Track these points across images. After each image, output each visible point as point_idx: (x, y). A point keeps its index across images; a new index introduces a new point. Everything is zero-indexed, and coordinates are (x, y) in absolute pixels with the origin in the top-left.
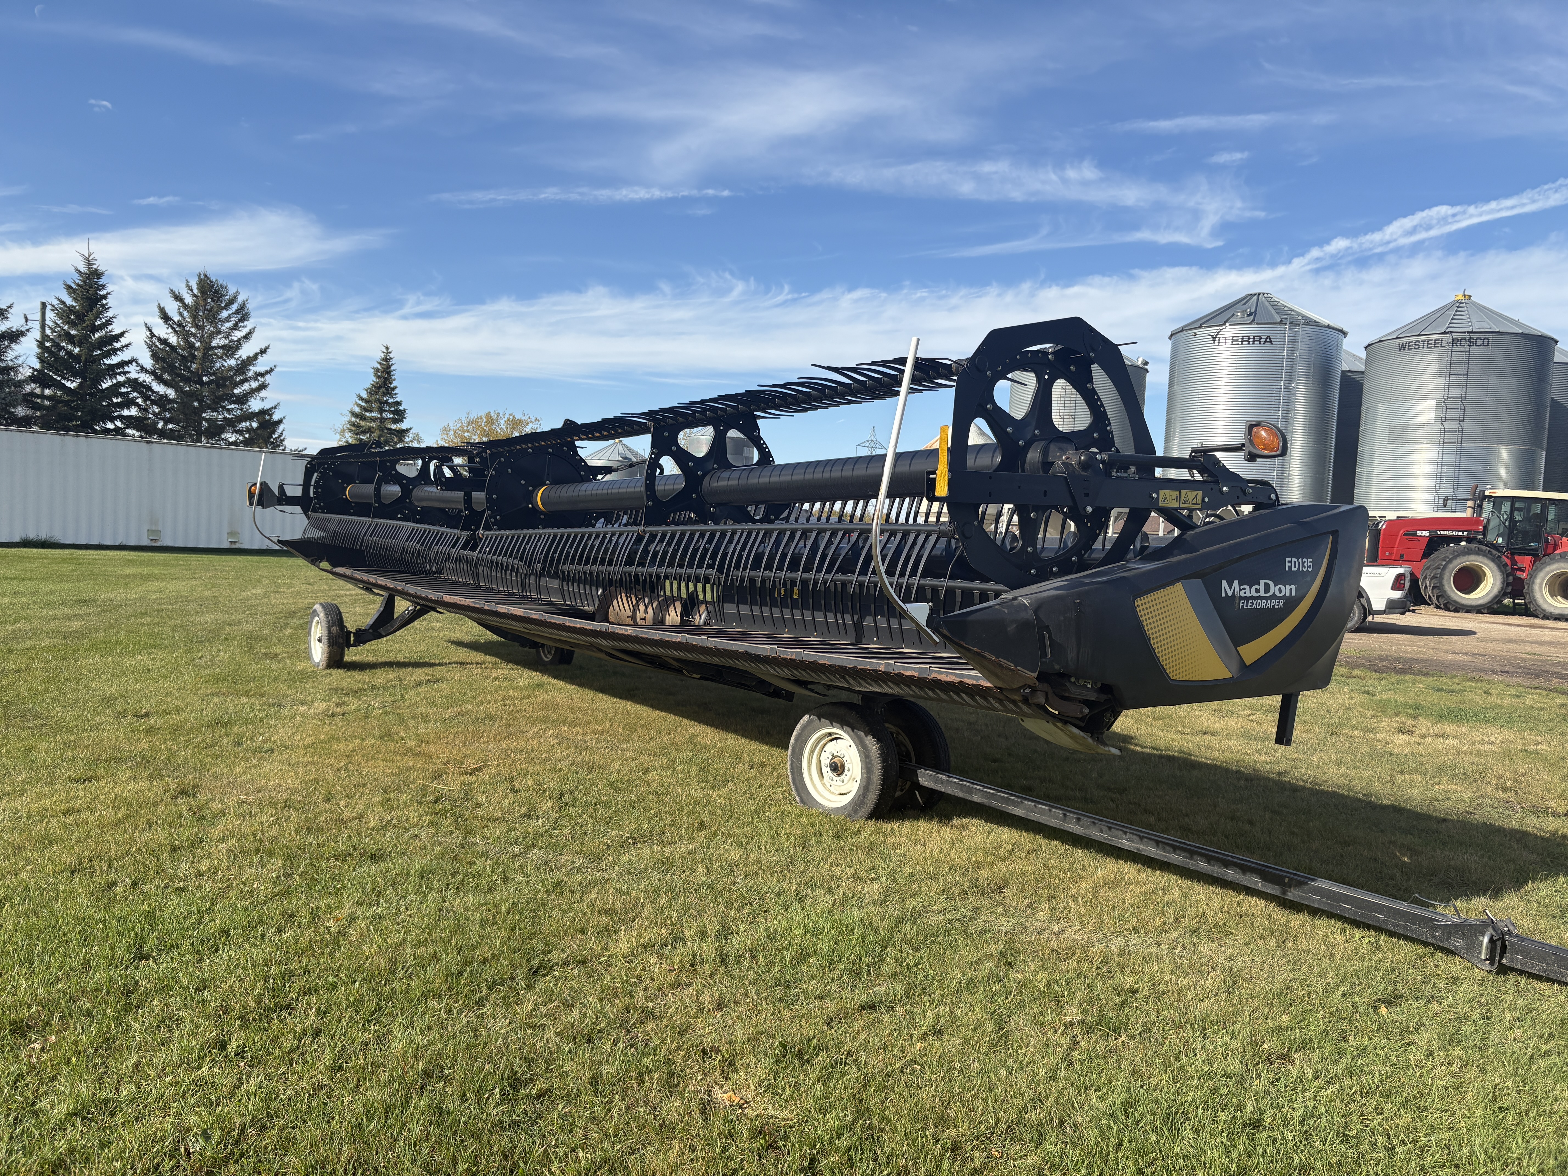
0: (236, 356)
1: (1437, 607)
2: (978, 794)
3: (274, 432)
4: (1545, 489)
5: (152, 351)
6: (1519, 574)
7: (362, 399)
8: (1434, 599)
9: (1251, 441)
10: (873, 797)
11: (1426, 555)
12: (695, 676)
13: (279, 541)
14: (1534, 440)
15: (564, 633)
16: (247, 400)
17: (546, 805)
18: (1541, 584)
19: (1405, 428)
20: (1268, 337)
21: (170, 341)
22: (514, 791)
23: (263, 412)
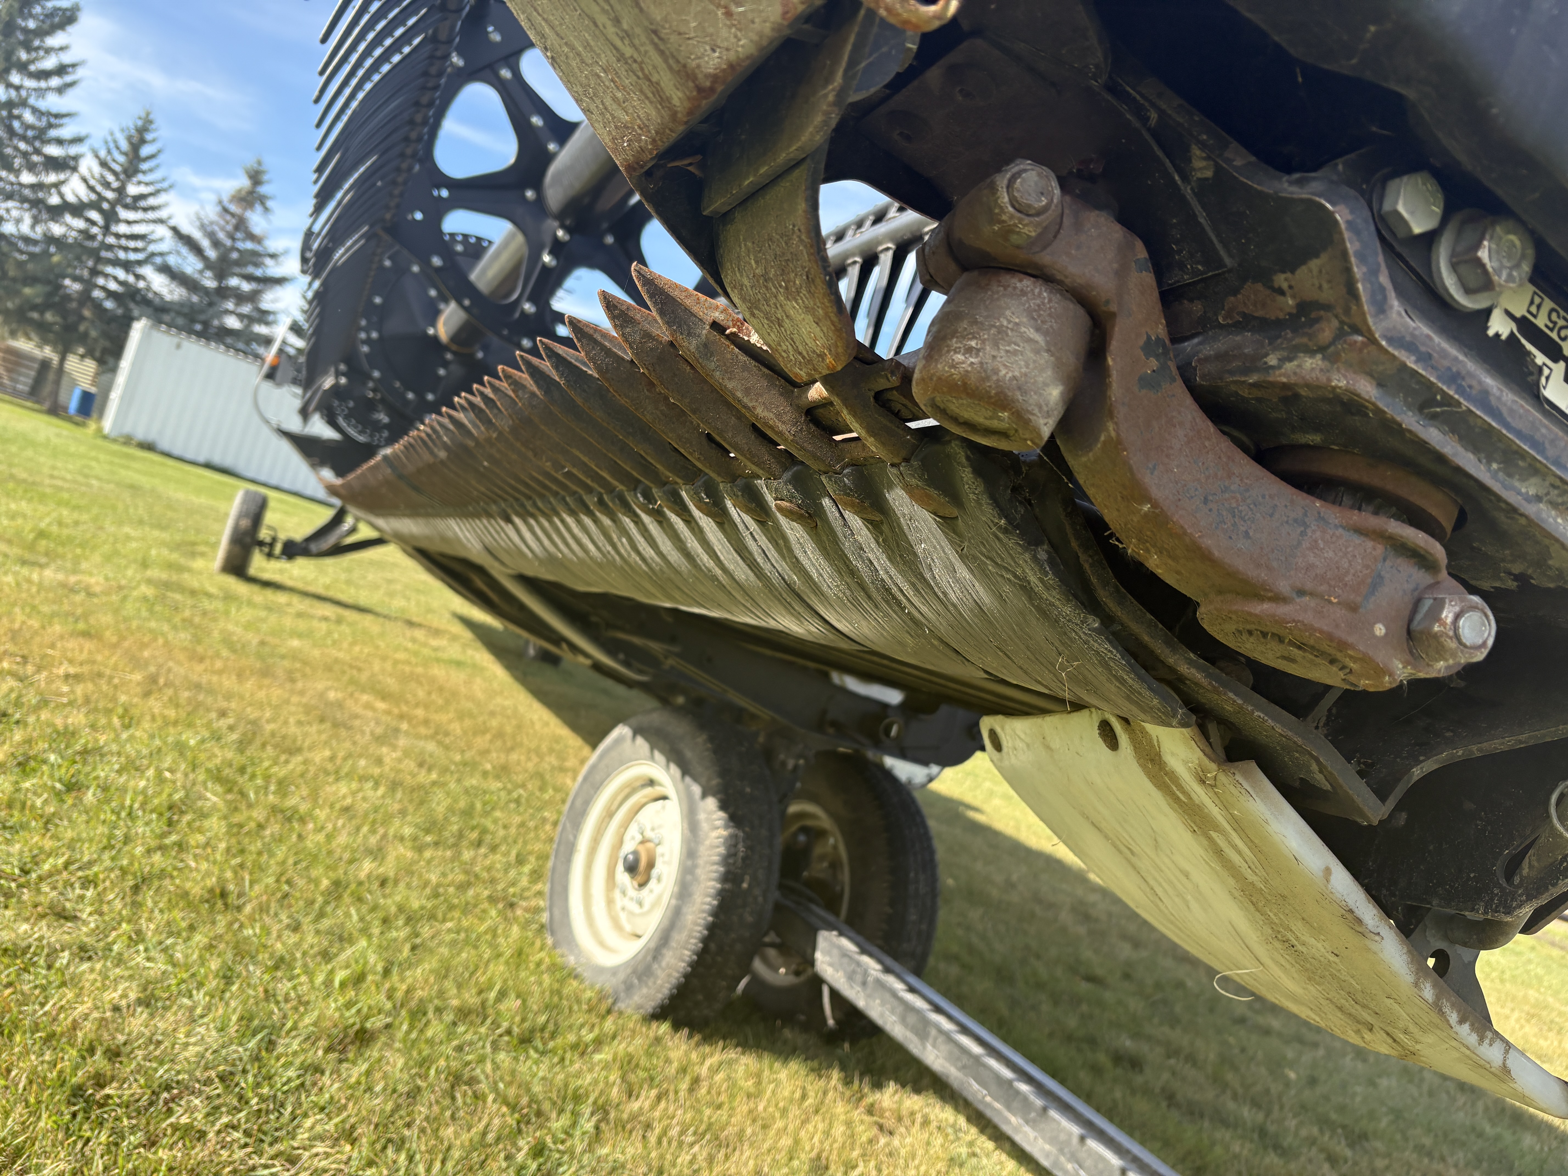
13: (279, 429)
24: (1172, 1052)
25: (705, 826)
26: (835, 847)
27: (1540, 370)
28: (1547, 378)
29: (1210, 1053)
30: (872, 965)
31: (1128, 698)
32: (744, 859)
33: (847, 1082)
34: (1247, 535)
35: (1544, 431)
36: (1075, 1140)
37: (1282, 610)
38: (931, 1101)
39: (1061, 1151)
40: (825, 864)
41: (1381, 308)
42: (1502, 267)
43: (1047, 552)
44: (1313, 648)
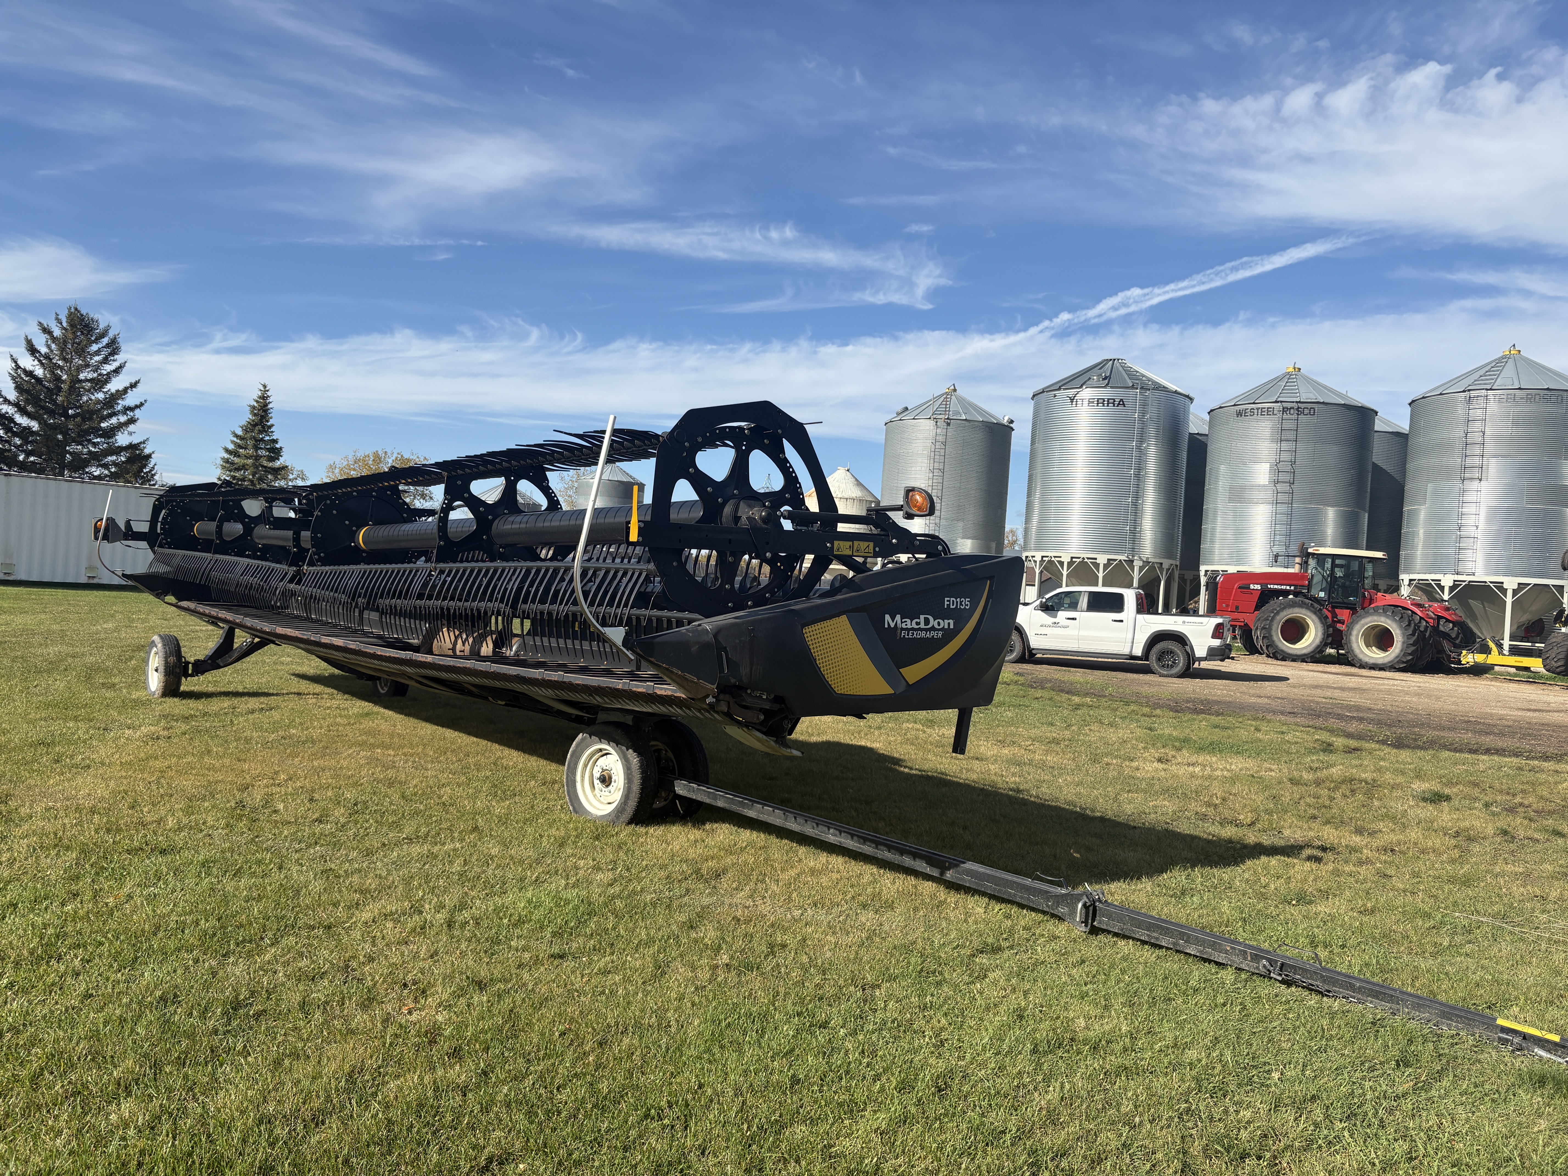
0: (105, 390)
1: (1268, 656)
2: (722, 800)
3: (145, 466)
4: (1368, 549)
5: (16, 383)
6: (1339, 626)
7: (237, 436)
8: (1264, 648)
9: (907, 503)
10: (632, 804)
11: (1258, 608)
12: (500, 702)
13: (124, 575)
14: (1358, 501)
15: (376, 662)
16: (114, 435)
17: (339, 814)
18: (1358, 635)
19: (1243, 488)
20: (1121, 400)
21: (36, 373)
22: (311, 800)
23: (132, 447)
30: (693, 786)
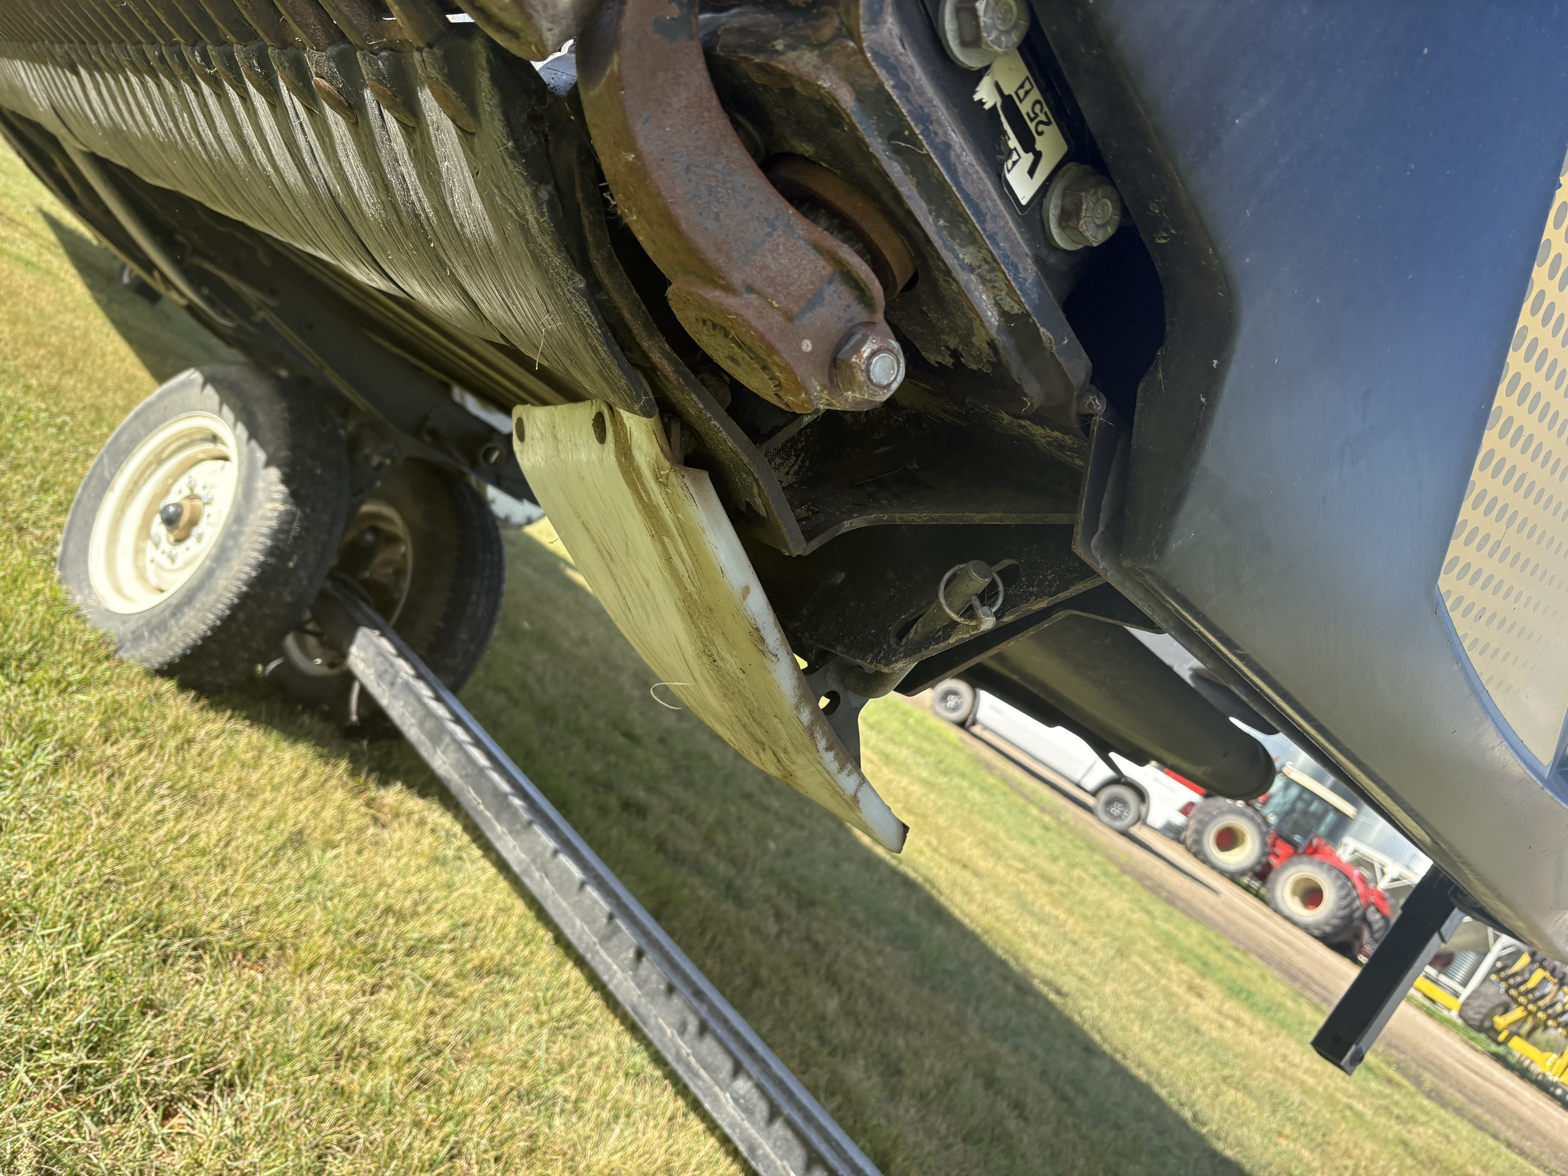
6: (1274, 860)
8: (1191, 843)
18: (1288, 879)
24: (678, 808)
25: (261, 495)
26: (404, 556)
27: (1010, 152)
28: (1014, 163)
29: (710, 816)
30: (405, 669)
31: (600, 373)
32: (296, 539)
33: (354, 773)
34: (717, 217)
35: (989, 204)
36: (548, 854)
37: (729, 301)
38: (435, 806)
39: (534, 861)
40: (390, 570)
41: (875, 19)
42: (994, 26)
43: (550, 193)
44: (750, 349)
